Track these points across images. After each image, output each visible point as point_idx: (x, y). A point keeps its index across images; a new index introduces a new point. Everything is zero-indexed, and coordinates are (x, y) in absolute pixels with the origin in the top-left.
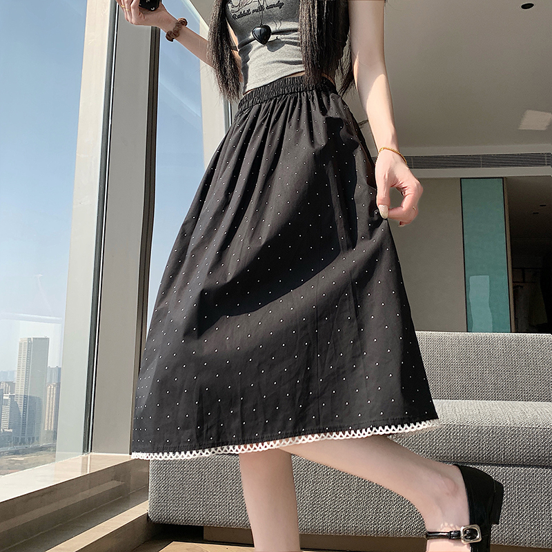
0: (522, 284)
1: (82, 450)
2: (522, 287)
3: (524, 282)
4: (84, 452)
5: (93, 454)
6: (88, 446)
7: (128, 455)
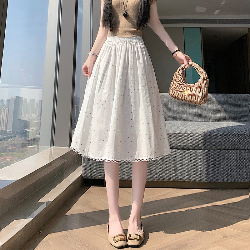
1: (50, 145)
4: (51, 146)
5: (54, 147)
6: (52, 144)
7: (68, 147)
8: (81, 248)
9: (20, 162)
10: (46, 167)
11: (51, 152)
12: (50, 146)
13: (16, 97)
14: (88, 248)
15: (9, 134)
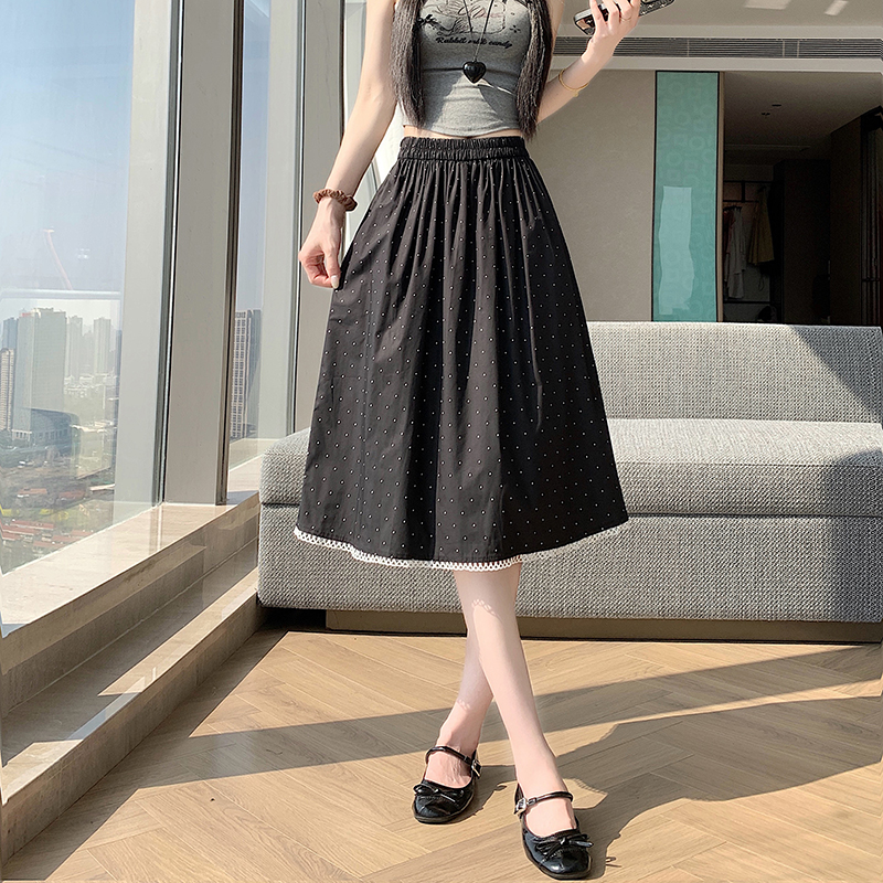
0: (739, 204)
1: (150, 497)
2: (740, 208)
3: (743, 201)
4: (154, 500)
5: (166, 504)
6: (159, 492)
7: (214, 505)
8: (238, 827)
9: (46, 560)
10: (133, 575)
11: (154, 523)
12: (150, 503)
13: (40, 309)
14: (261, 828)
15: (21, 444)
